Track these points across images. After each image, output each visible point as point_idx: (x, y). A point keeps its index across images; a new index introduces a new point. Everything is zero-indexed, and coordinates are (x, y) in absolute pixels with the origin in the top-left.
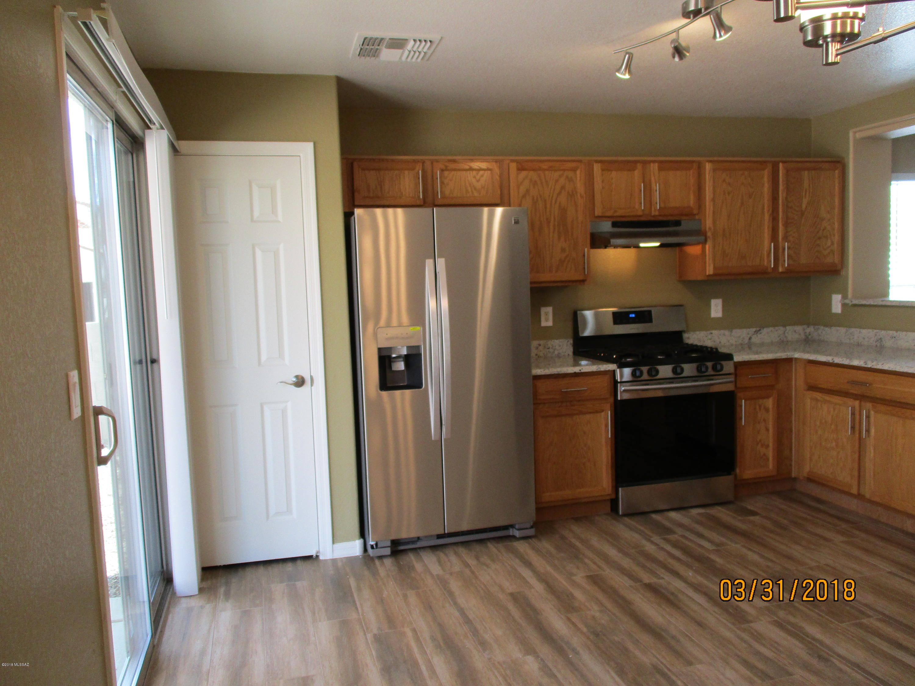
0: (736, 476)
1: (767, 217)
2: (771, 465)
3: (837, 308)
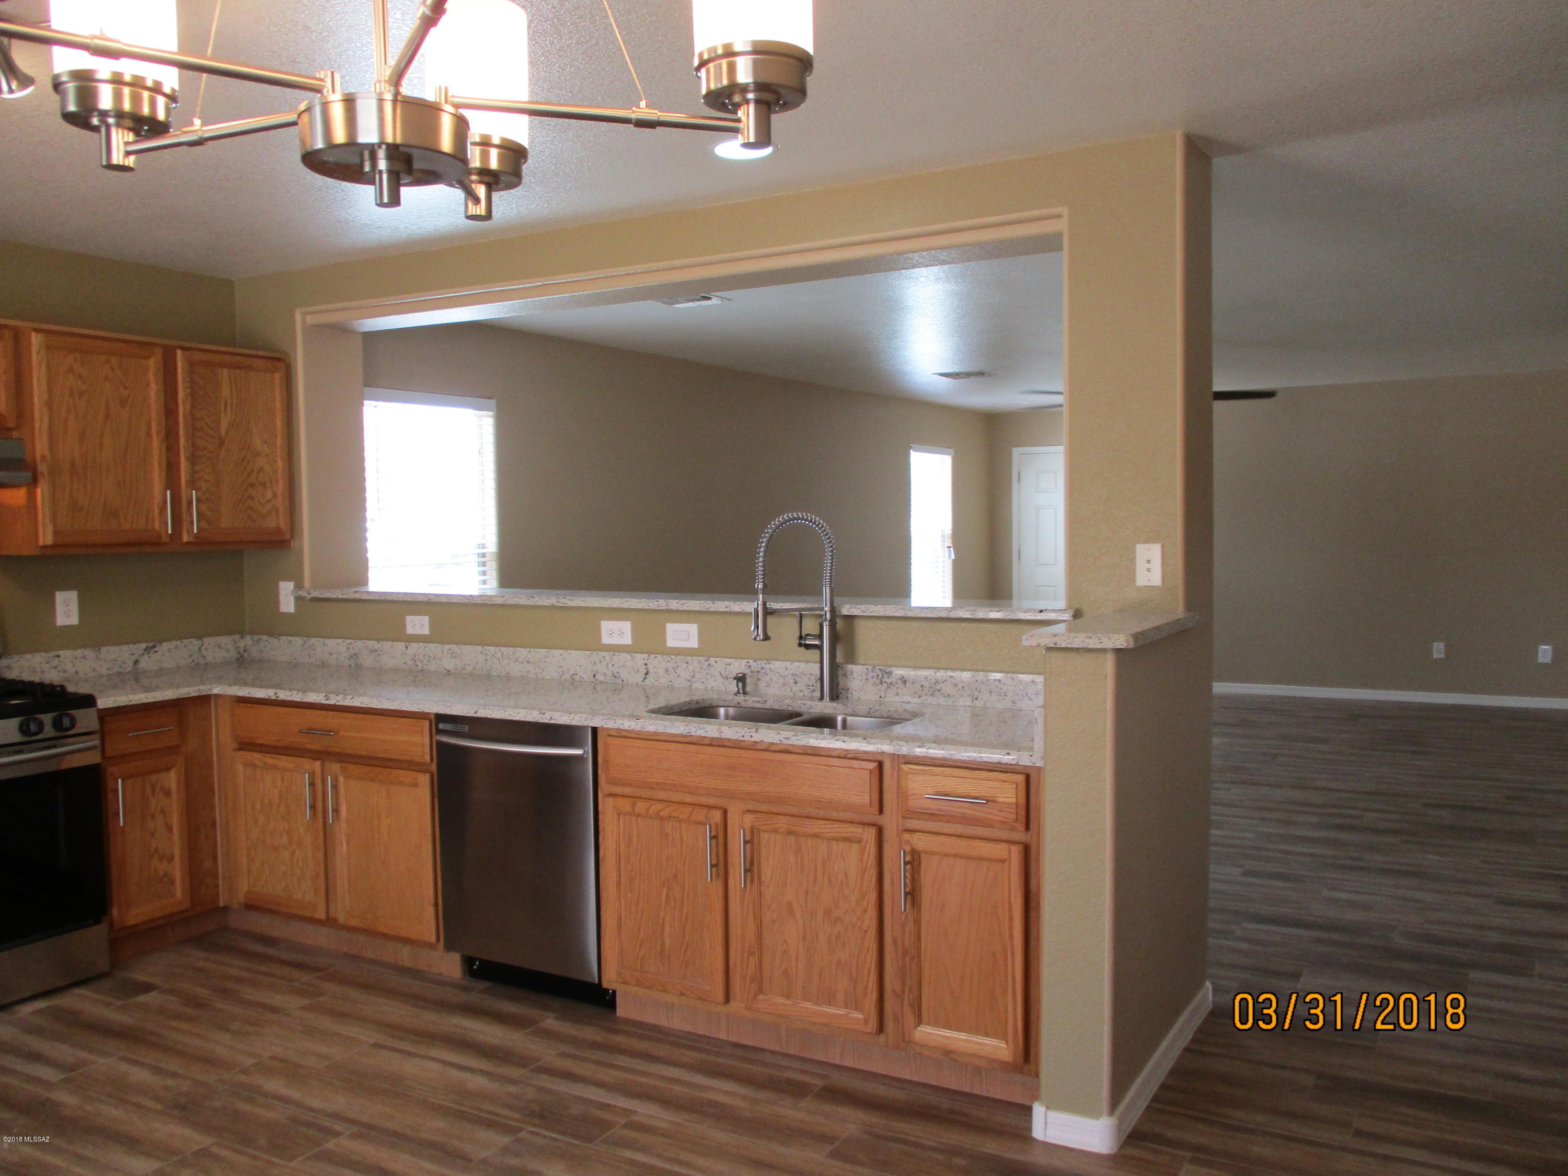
0: (111, 925)
1: (156, 443)
2: (179, 891)
3: (287, 604)
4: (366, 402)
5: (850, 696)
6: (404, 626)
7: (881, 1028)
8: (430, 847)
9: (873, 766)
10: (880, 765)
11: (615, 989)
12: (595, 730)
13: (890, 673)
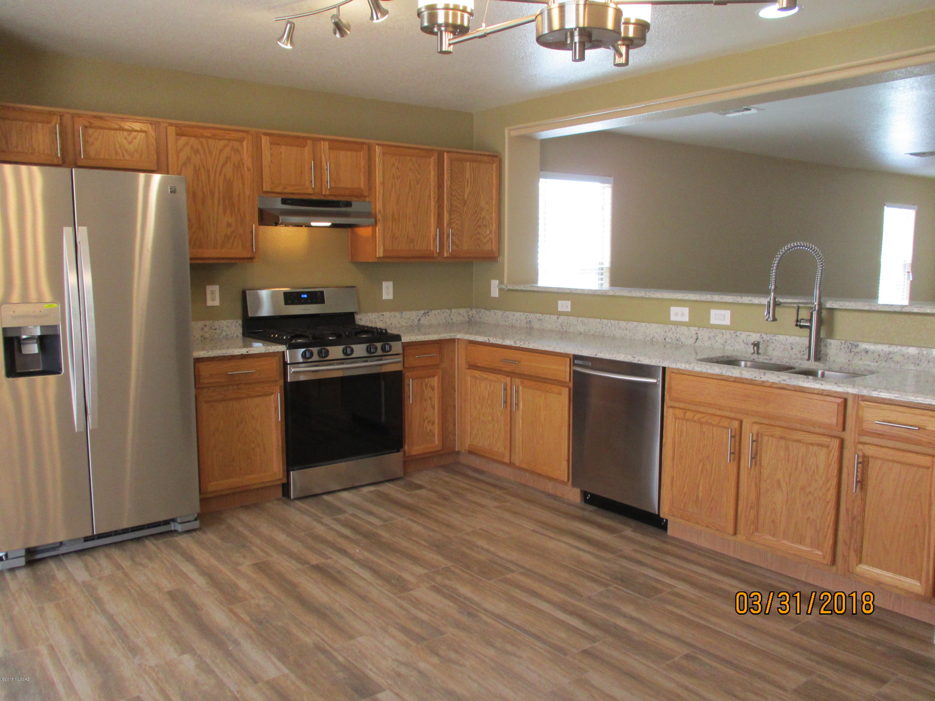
0: (404, 452)
1: (433, 204)
2: (437, 440)
3: (495, 293)
4: (541, 180)
5: (828, 359)
6: (557, 305)
7: (834, 562)
8: (566, 428)
9: (840, 401)
10: (845, 400)
11: (667, 518)
12: (664, 369)
13: (857, 346)
